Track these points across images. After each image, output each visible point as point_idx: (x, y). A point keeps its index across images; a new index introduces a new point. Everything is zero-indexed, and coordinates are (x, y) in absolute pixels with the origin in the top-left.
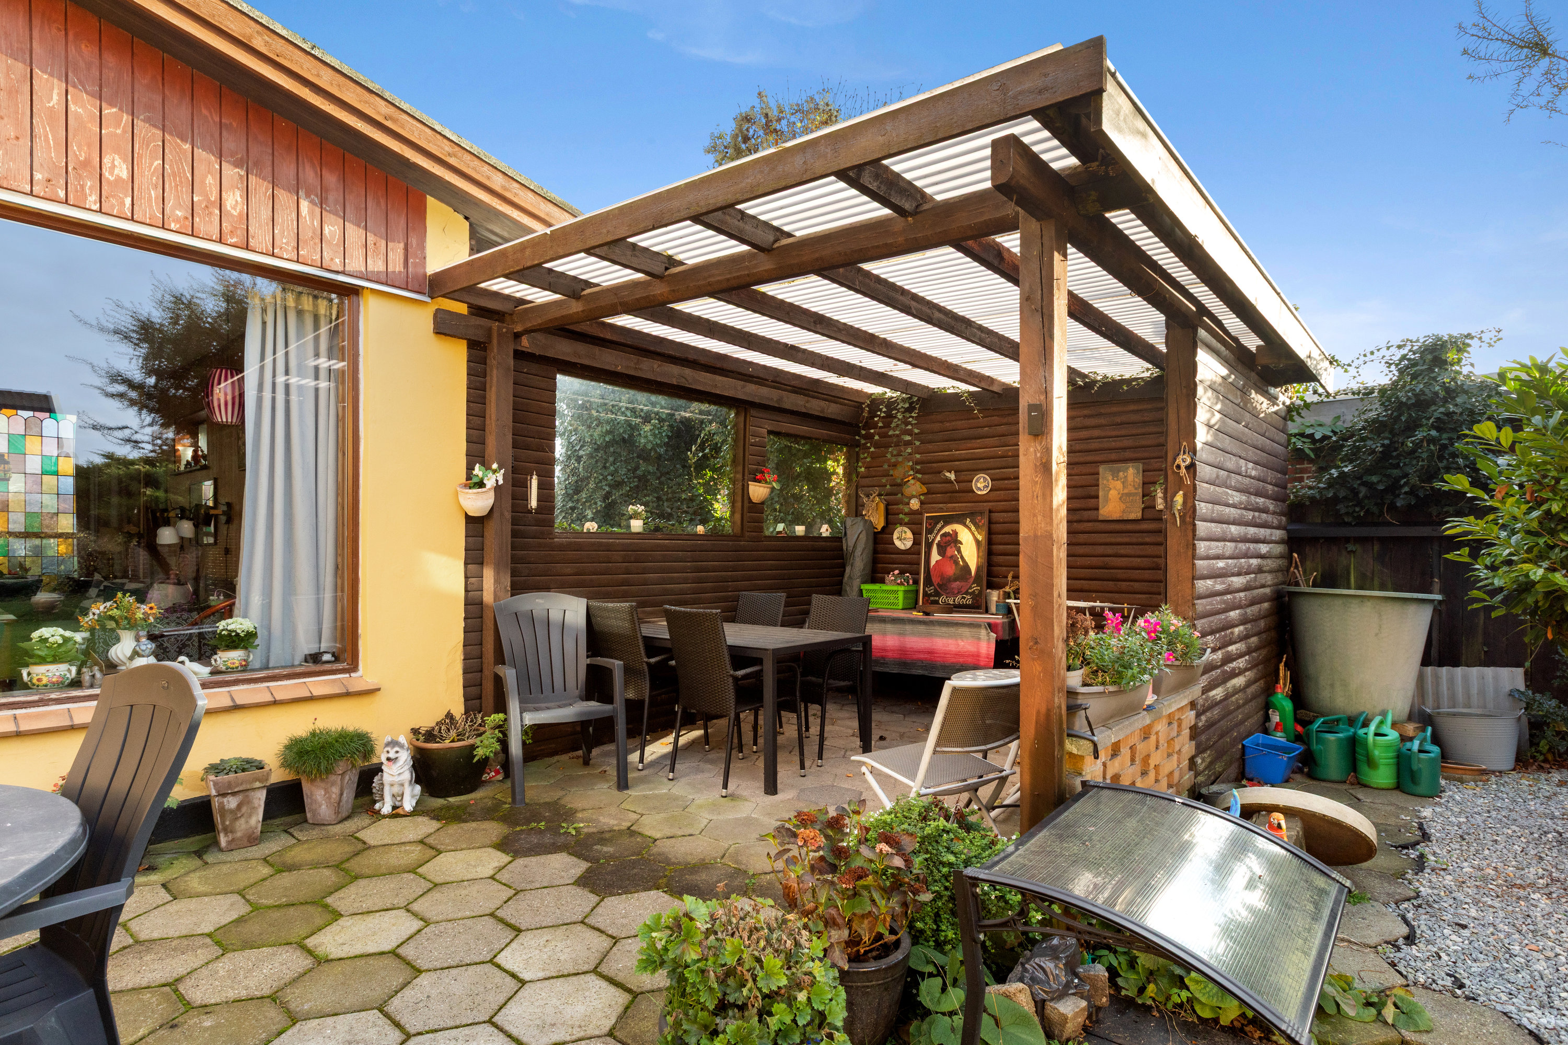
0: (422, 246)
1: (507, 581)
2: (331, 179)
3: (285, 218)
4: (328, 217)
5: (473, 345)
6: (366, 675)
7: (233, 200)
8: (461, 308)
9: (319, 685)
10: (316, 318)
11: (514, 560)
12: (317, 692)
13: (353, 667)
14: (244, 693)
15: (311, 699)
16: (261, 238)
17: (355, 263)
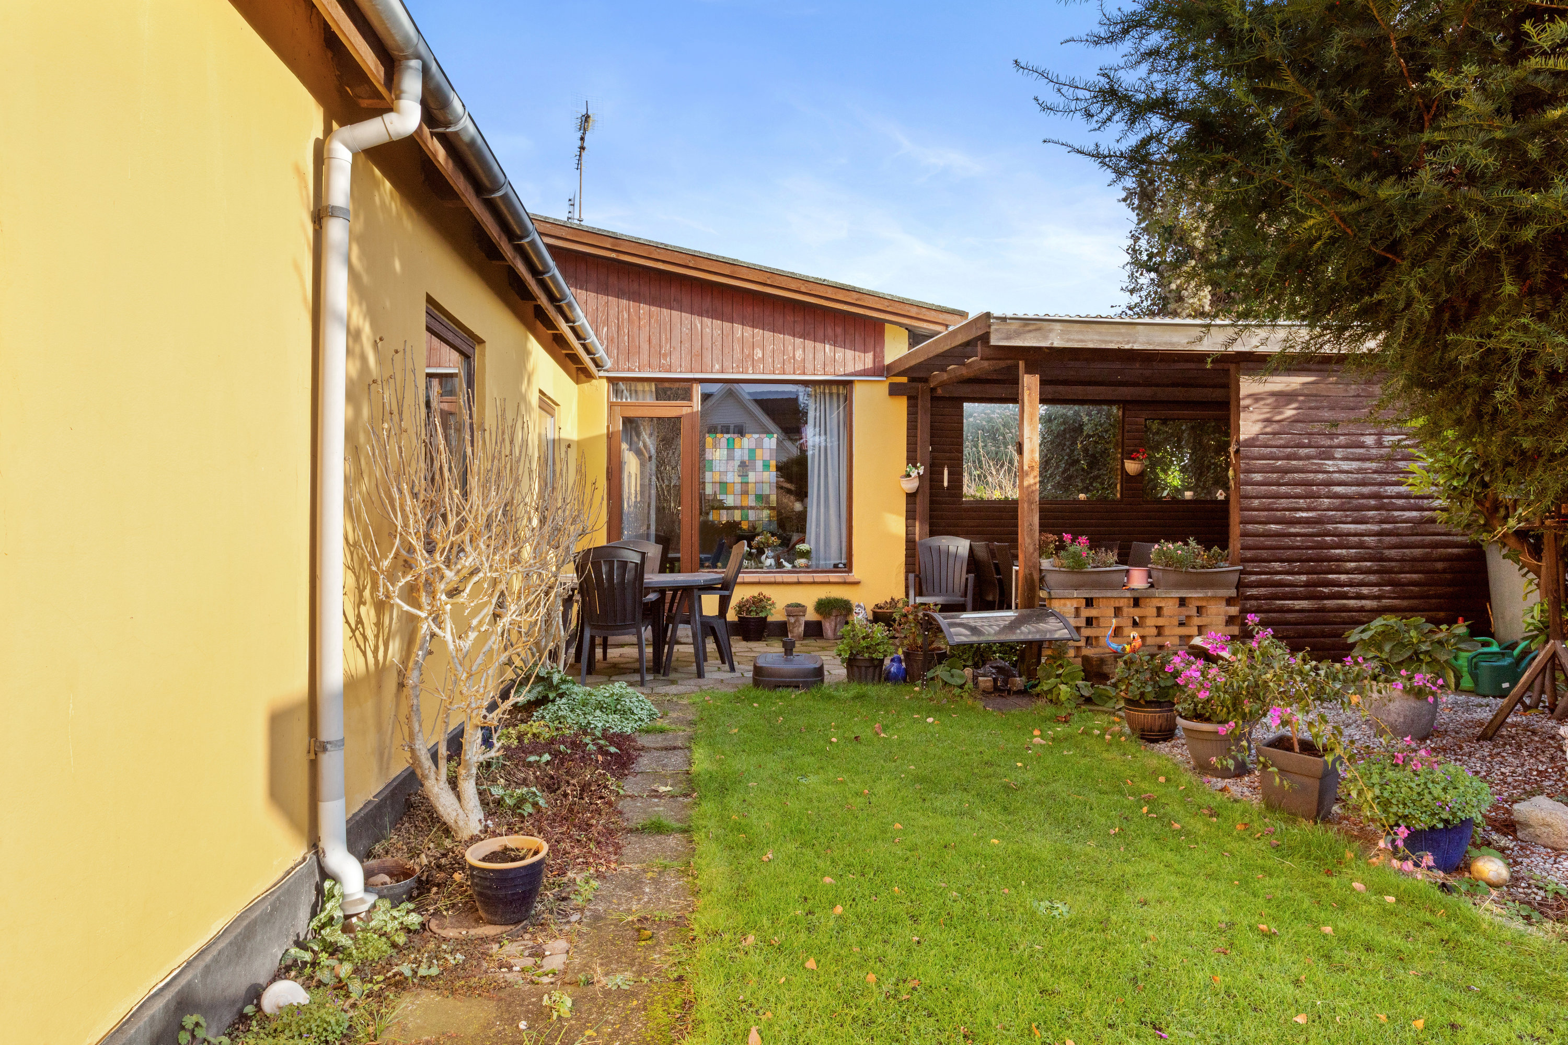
0: (882, 351)
1: (927, 528)
2: (839, 330)
3: (820, 355)
4: (838, 349)
5: (909, 398)
6: (856, 575)
7: (799, 354)
8: (904, 380)
9: (833, 577)
10: (838, 395)
11: (931, 517)
12: (832, 580)
13: (850, 571)
14: (803, 577)
15: (829, 583)
16: (809, 366)
17: (850, 369)
